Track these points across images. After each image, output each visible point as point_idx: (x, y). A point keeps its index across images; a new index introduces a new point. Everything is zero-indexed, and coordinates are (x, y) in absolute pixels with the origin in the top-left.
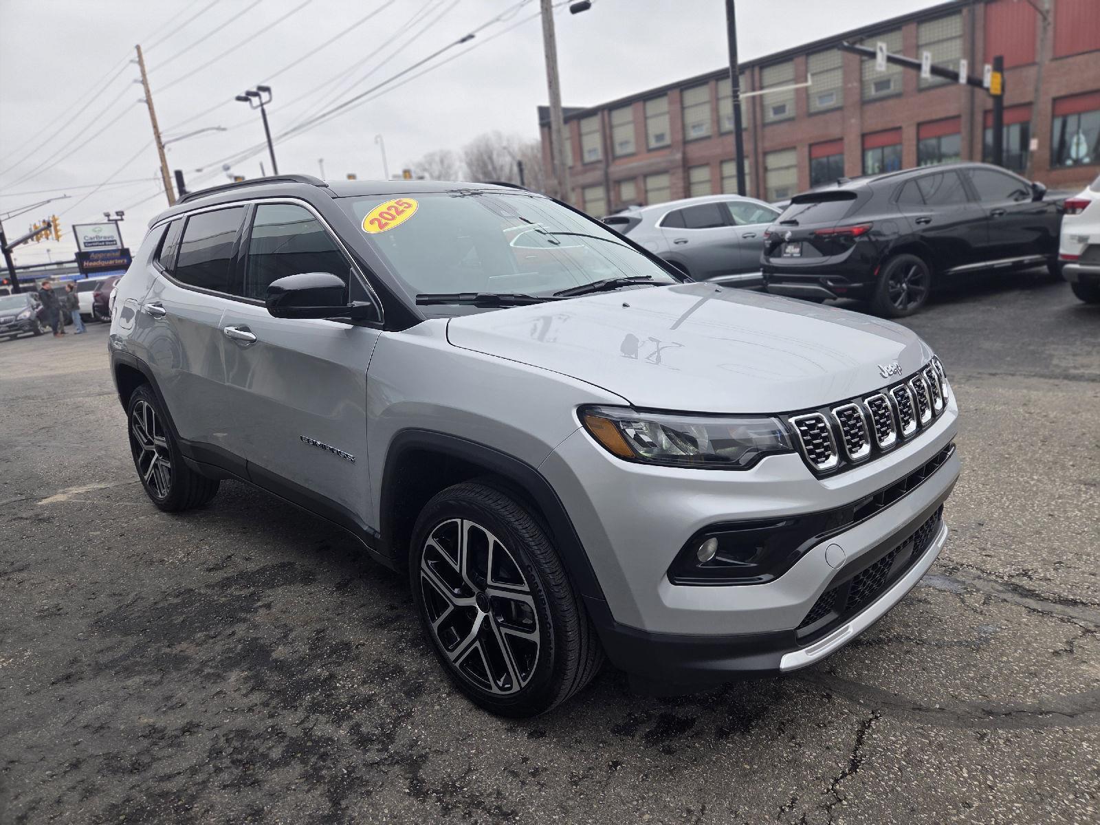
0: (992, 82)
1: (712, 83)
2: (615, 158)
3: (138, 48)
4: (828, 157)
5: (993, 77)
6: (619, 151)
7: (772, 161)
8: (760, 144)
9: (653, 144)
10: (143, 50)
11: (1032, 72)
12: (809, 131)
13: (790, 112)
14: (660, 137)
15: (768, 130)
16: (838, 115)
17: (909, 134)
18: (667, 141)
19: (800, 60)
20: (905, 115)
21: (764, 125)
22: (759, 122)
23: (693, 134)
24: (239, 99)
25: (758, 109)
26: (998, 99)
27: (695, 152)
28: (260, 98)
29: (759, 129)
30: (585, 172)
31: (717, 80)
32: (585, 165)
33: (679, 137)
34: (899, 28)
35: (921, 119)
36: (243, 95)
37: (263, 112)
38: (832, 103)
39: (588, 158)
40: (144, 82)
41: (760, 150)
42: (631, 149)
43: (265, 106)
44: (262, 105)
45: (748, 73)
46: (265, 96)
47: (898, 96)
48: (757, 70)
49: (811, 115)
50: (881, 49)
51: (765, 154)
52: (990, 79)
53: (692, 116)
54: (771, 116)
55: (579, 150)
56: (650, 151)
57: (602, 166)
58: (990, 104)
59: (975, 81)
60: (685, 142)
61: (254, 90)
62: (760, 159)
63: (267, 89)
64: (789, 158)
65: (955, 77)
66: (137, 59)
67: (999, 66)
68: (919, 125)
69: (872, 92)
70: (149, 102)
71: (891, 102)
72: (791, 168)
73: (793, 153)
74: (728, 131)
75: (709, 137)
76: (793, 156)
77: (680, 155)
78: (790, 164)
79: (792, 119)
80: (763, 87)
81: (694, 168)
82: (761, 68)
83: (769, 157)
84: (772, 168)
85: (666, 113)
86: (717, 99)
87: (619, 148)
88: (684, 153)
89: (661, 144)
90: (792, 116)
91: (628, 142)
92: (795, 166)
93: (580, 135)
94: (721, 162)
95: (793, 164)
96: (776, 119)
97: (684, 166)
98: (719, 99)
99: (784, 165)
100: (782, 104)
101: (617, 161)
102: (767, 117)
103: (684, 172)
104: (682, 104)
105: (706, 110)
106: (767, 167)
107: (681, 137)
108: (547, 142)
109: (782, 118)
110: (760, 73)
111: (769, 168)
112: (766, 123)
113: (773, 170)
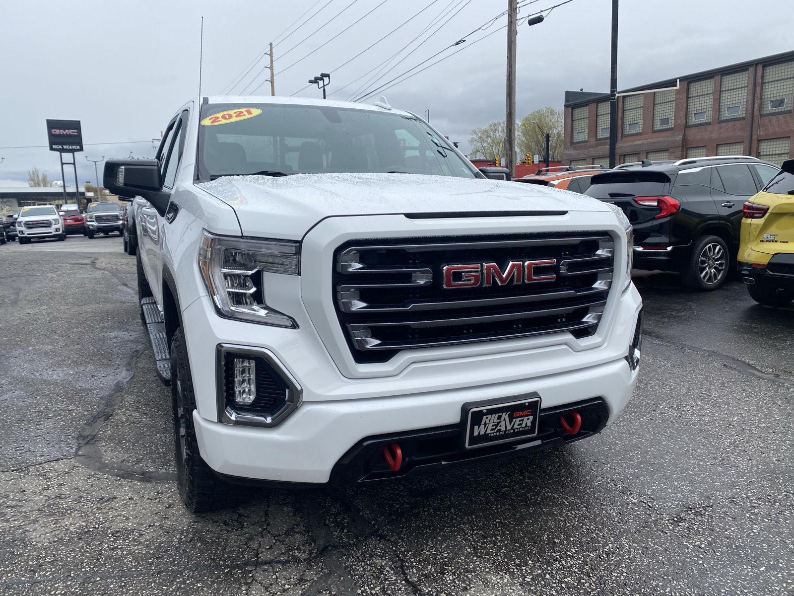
1: (718, 78)
2: (623, 136)
3: (271, 44)
6: (629, 130)
7: (767, 147)
8: (755, 132)
9: (658, 126)
10: (273, 46)
13: (788, 106)
14: (665, 121)
15: (764, 120)
18: (671, 124)
21: (762, 116)
22: (756, 113)
23: (694, 120)
24: (310, 82)
25: (757, 102)
27: (693, 134)
28: (323, 81)
29: (756, 119)
30: (597, 145)
31: (722, 75)
32: (597, 140)
33: (682, 121)
36: (314, 79)
37: (324, 90)
39: (600, 135)
40: (271, 68)
41: (755, 137)
42: (639, 129)
43: (326, 87)
44: (324, 86)
45: (751, 70)
46: (326, 79)
48: (760, 67)
51: (759, 141)
53: (695, 105)
54: (769, 108)
55: (594, 128)
56: (654, 132)
60: (686, 127)
61: (321, 76)
62: (755, 143)
63: (328, 76)
64: (782, 146)
66: (269, 53)
70: (272, 82)
72: (782, 156)
73: (787, 142)
74: (726, 120)
75: (709, 124)
76: (787, 145)
77: (681, 137)
78: (783, 152)
79: (789, 112)
80: (764, 83)
81: (692, 149)
82: (764, 66)
83: (763, 144)
84: (765, 153)
85: (673, 101)
86: (721, 92)
87: (628, 128)
88: (684, 136)
89: (664, 127)
90: (789, 109)
91: (637, 123)
92: (788, 153)
93: (597, 116)
94: (717, 145)
95: (786, 152)
96: (774, 111)
97: (683, 146)
98: (724, 91)
99: (777, 152)
100: (781, 98)
101: (625, 139)
102: (765, 109)
103: (682, 150)
104: (688, 94)
105: (710, 100)
106: (760, 153)
107: (684, 122)
108: (569, 120)
109: (780, 110)
110: (763, 70)
111: (762, 154)
112: (764, 114)
113: (765, 155)
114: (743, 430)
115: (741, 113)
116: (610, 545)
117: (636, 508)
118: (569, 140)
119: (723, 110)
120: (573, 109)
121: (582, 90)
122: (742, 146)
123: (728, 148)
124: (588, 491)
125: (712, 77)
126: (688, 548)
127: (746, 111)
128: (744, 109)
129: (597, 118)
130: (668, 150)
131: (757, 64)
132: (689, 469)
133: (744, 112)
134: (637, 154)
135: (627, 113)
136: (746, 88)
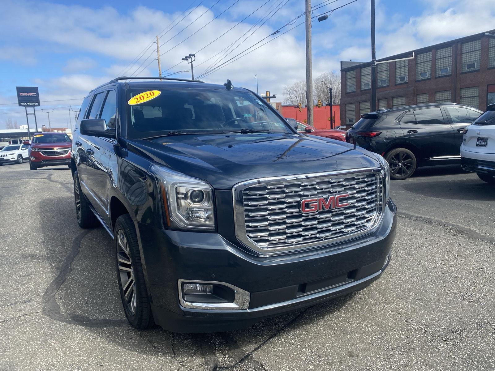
1: (434, 51)
2: (378, 88)
3: (157, 36)
6: (380, 84)
7: (465, 93)
8: (458, 83)
9: (398, 81)
13: (477, 67)
14: (402, 78)
15: (463, 76)
18: (407, 80)
22: (458, 72)
23: (421, 77)
24: (183, 59)
25: (458, 65)
27: (420, 86)
28: (191, 59)
29: (458, 75)
30: (361, 94)
31: (437, 49)
32: (362, 91)
36: (185, 58)
37: (192, 65)
39: (364, 87)
40: (158, 51)
41: (458, 87)
42: (387, 84)
44: (192, 62)
45: (454, 46)
46: (193, 58)
48: (459, 44)
49: (489, 69)
51: (461, 89)
53: (421, 68)
54: (466, 69)
55: (359, 84)
56: (396, 85)
57: (371, 92)
60: (416, 81)
61: (189, 55)
62: (458, 91)
63: (194, 55)
64: (474, 92)
66: (156, 42)
70: (159, 60)
72: (475, 97)
73: (477, 89)
74: (440, 76)
75: (429, 79)
76: (478, 91)
77: (413, 88)
78: (475, 95)
79: (478, 71)
80: (462, 54)
81: (420, 95)
82: (462, 43)
83: (463, 91)
84: (464, 96)
85: (407, 66)
86: (436, 59)
88: (415, 87)
89: (403, 82)
90: (478, 69)
91: (385, 80)
92: (478, 96)
93: (361, 76)
94: (435, 92)
96: (469, 71)
97: (414, 94)
98: (438, 59)
99: (472, 96)
100: (473, 62)
101: (379, 90)
102: (463, 69)
103: (414, 96)
104: (416, 62)
105: (429, 64)
106: (461, 96)
107: (414, 79)
108: (344, 79)
109: (472, 70)
110: (461, 46)
111: (462, 97)
112: (463, 73)
113: (465, 98)
114: (478, 276)
115: (449, 72)
116: (404, 359)
117: (418, 333)
118: (344, 91)
119: (438, 71)
120: (346, 72)
121: (351, 60)
122: (450, 93)
123: (442, 94)
124: (384, 321)
125: (430, 51)
126: (455, 359)
127: (452, 71)
128: (451, 70)
129: (361, 78)
130: (405, 96)
131: (457, 42)
132: (447, 304)
133: (451, 72)
134: (387, 99)
135: (379, 74)
136: (451, 57)
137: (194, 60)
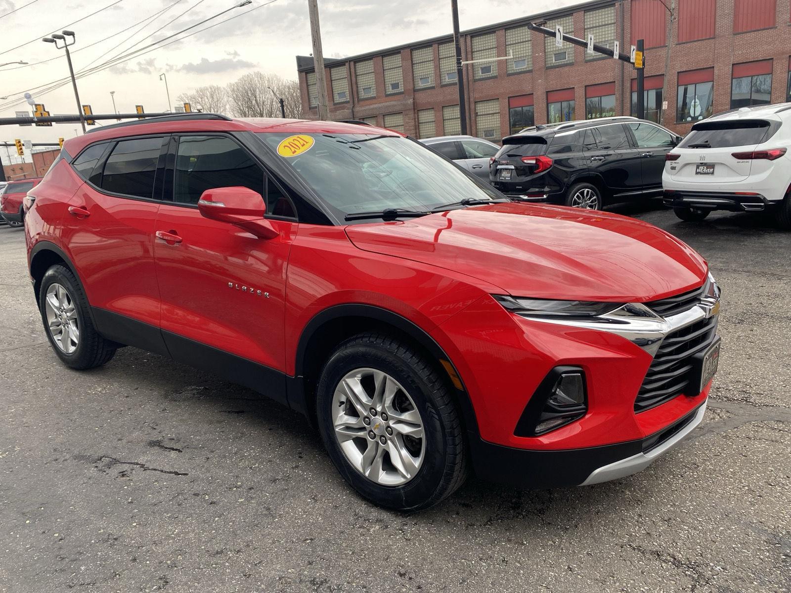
0: (636, 59)
1: (436, 46)
2: (359, 100)
4: (522, 107)
5: (637, 54)
6: (363, 95)
7: (481, 108)
8: (471, 94)
9: (390, 91)
11: (662, 52)
12: (508, 87)
13: (494, 72)
14: (395, 86)
15: (477, 84)
16: (528, 76)
17: (580, 92)
18: (401, 89)
19: (501, 33)
20: (577, 79)
21: (475, 81)
22: (471, 78)
23: (421, 85)
25: (470, 68)
26: (641, 71)
27: (422, 98)
28: (65, 40)
29: (471, 83)
30: (335, 110)
31: (439, 44)
32: (335, 104)
33: (410, 86)
34: (571, 14)
35: (587, 84)
36: (50, 37)
37: (67, 51)
38: (524, 67)
39: (337, 99)
41: (472, 100)
42: (373, 94)
43: (68, 47)
44: (66, 46)
45: (462, 40)
47: (571, 64)
48: (469, 38)
49: (509, 75)
50: (559, 31)
51: (476, 102)
52: (635, 56)
53: (420, 71)
54: (480, 74)
55: (329, 92)
56: (387, 96)
57: (350, 106)
58: (635, 74)
59: (625, 58)
60: (415, 91)
61: (60, 33)
62: (472, 106)
63: (72, 34)
64: (493, 107)
65: (611, 54)
67: (641, 48)
68: (586, 86)
69: (553, 61)
71: (566, 69)
72: (495, 115)
73: (497, 103)
74: (447, 84)
75: (433, 88)
76: (497, 106)
77: (411, 101)
78: (495, 112)
79: (495, 77)
80: (473, 52)
81: (422, 111)
82: (472, 37)
83: (478, 105)
84: (481, 114)
85: (400, 67)
86: (439, 59)
87: (363, 92)
88: (414, 99)
89: (396, 91)
90: (495, 75)
91: (370, 88)
92: (499, 113)
93: (331, 81)
94: (443, 107)
95: (497, 111)
96: (484, 77)
97: (414, 109)
98: (441, 59)
99: (490, 112)
100: (488, 65)
101: (361, 103)
102: (477, 75)
103: (415, 113)
104: (412, 61)
105: (431, 65)
106: (477, 113)
107: (412, 87)
108: (305, 85)
109: (488, 76)
110: (471, 41)
111: (479, 114)
112: (476, 79)
113: (482, 115)
118: (306, 105)
119: (443, 76)
120: (306, 73)
121: (311, 55)
123: (452, 109)
125: (431, 46)
129: (332, 83)
130: (402, 113)
131: (465, 35)
134: (375, 117)
135: (359, 78)
137: (73, 42)
